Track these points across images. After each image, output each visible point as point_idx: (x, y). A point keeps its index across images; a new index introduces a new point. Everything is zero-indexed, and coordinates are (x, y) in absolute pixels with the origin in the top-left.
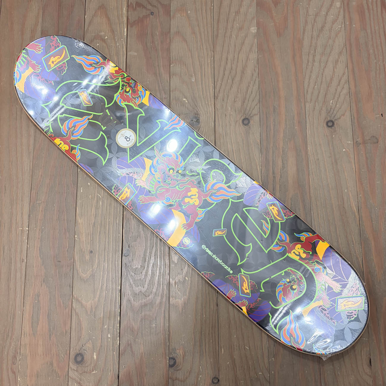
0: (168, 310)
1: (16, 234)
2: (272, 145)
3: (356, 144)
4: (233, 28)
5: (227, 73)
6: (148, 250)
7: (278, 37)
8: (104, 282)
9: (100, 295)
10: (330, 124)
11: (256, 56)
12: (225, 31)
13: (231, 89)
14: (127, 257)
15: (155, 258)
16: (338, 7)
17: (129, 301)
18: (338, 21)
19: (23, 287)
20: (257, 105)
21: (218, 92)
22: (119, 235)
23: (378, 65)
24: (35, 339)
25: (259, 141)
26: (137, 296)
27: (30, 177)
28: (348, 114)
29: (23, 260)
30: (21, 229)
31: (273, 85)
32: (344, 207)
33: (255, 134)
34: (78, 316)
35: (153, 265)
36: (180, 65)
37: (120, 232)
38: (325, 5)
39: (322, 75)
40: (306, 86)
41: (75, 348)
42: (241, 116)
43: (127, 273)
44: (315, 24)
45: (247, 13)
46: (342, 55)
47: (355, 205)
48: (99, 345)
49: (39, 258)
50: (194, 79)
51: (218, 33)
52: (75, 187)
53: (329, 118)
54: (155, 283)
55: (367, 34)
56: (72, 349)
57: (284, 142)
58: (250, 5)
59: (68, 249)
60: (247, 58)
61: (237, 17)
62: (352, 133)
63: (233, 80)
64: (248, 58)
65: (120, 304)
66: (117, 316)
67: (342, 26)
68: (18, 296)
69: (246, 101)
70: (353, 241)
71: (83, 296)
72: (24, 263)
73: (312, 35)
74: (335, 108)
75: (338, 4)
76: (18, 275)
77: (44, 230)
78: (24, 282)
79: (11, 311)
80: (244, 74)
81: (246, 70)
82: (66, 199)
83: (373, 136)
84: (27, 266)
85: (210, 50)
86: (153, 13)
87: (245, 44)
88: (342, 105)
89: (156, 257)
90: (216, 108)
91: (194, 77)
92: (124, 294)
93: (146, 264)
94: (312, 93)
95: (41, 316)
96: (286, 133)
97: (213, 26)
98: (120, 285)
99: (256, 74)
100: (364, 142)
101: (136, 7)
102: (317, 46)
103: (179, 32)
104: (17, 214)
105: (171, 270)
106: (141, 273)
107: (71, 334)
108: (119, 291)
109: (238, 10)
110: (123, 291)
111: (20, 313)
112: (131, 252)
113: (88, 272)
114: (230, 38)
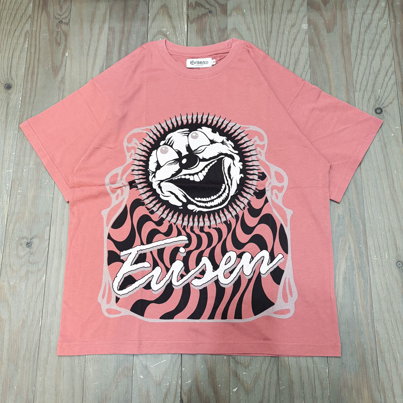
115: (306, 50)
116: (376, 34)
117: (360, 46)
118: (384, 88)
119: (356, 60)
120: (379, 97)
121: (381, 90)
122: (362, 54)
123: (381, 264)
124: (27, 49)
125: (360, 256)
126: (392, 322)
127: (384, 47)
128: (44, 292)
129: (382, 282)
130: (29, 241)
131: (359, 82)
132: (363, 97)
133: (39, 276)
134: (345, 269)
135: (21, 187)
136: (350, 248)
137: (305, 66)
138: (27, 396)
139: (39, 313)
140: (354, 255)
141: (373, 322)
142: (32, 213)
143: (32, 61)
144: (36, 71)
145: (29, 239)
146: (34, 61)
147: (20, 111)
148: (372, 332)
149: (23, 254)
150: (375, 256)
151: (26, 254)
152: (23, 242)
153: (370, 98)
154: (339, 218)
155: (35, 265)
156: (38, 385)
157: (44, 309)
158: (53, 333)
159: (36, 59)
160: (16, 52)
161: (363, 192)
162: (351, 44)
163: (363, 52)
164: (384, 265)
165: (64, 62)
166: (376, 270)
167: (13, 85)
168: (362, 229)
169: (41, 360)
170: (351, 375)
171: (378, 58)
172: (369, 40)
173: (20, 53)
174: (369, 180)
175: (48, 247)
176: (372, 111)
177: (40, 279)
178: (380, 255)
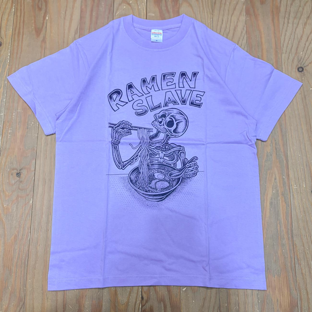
115: (243, 18)
116: (300, 6)
117: (287, 16)
118: (305, 50)
119: (284, 27)
120: (301, 58)
121: (302, 53)
122: (288, 22)
123: (299, 192)
124: (14, 13)
125: (284, 185)
126: (307, 237)
127: (305, 18)
128: (31, 213)
129: (300, 206)
130: (18, 172)
131: (285, 46)
132: (288, 58)
133: (27, 200)
134: (271, 196)
135: (11, 128)
136: (275, 179)
137: (242, 32)
138: (20, 294)
139: (28, 229)
140: (279, 185)
141: (292, 237)
142: (21, 149)
143: (18, 23)
144: (21, 31)
145: (19, 170)
146: (20, 23)
147: (9, 65)
148: (291, 244)
149: (13, 182)
150: (295, 186)
151: (16, 182)
152: (13, 172)
153: (294, 58)
154: (267, 155)
155: (23, 191)
156: (28, 286)
157: (31, 225)
158: (39, 245)
159: (22, 21)
160: (4, 15)
161: (286, 135)
162: (280, 15)
163: (289, 21)
164: (302, 193)
165: (45, 24)
166: (296, 196)
167: (3, 43)
168: (285, 164)
169: (30, 266)
170: (274, 277)
171: (301, 26)
172: (294, 11)
173: (8, 16)
174: (291, 125)
175: (34, 177)
176: (296, 69)
177: (28, 202)
178: (299, 185)
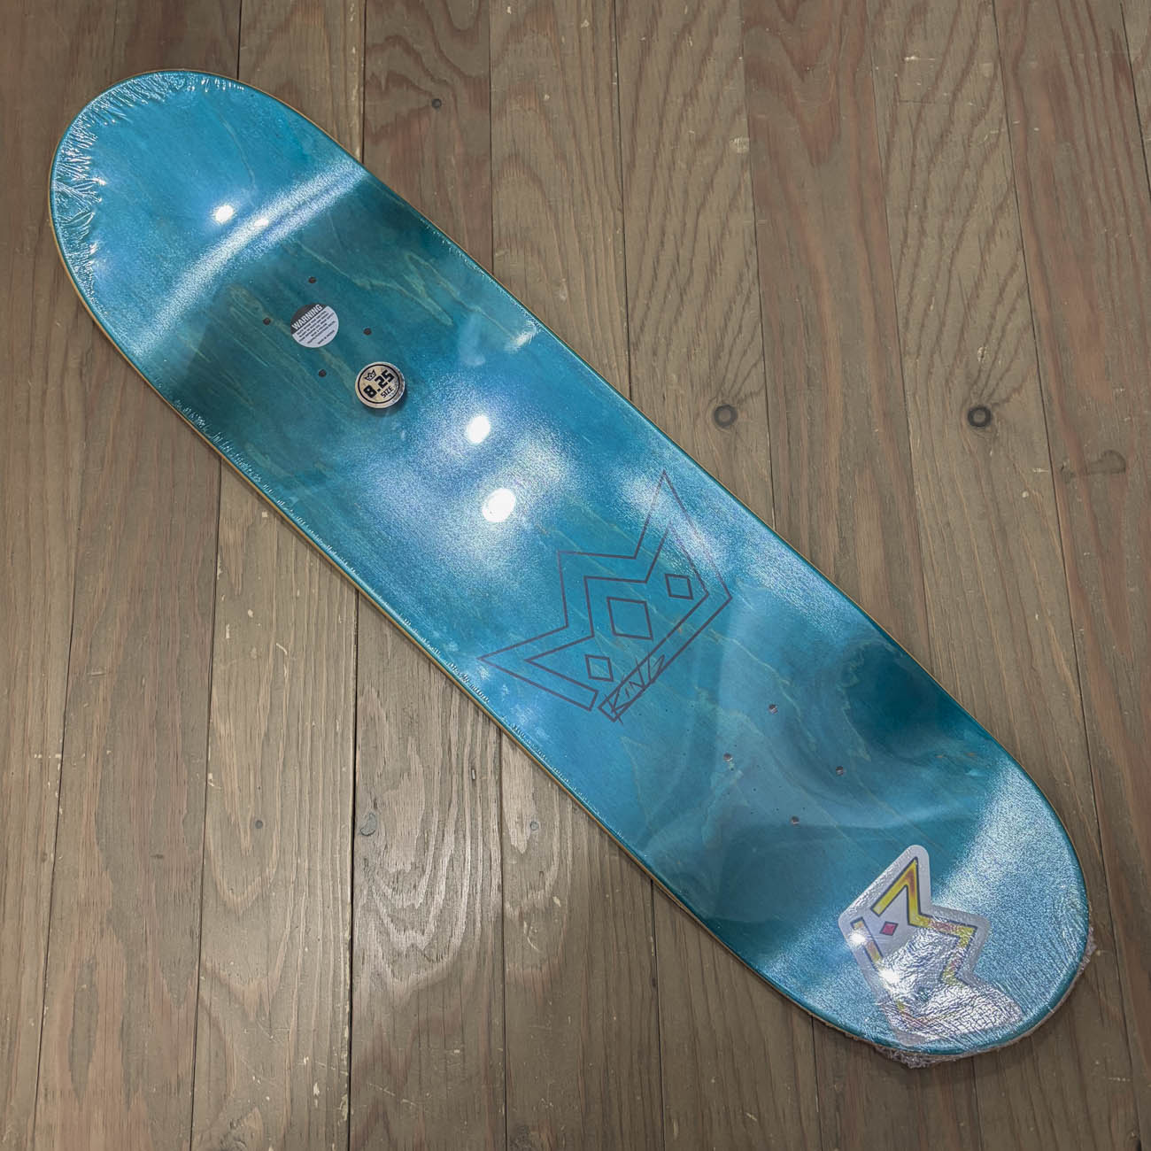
0: (501, 1001)
1: (24, 772)
2: (805, 484)
3: (1061, 477)
4: (677, 138)
5: (664, 274)
6: (436, 813)
7: (812, 164)
8: (299, 918)
9: (285, 961)
10: (979, 418)
11: (750, 222)
12: (655, 151)
13: (676, 321)
14: (369, 838)
15: (456, 839)
16: (987, 75)
17: (378, 976)
18: (987, 117)
19: (43, 943)
20: (758, 366)
21: (638, 330)
22: (344, 769)
23: (1112, 240)
24: (81, 1109)
25: (766, 472)
26: (404, 960)
27: (68, 596)
28: (1031, 387)
29: (45, 854)
30: (40, 756)
31: (802, 306)
32: (1032, 667)
33: (753, 454)
34: (219, 1030)
35: (451, 860)
36: (521, 252)
37: (348, 758)
38: (948, 72)
39: (950, 272)
40: (902, 309)
41: (207, 1132)
42: (711, 401)
43: (370, 887)
44: (922, 125)
45: (718, 98)
46: (1006, 215)
47: (1067, 660)
48: (285, 1121)
49: (96, 848)
50: (566, 292)
51: (634, 155)
52: (209, 622)
53: (974, 401)
54: (457, 920)
55: (1076, 151)
56: (196, 1138)
57: (842, 475)
58: (727, 75)
59: (185, 818)
60: (723, 228)
61: (690, 109)
62: (1046, 445)
63: (681, 295)
64: (724, 226)
65: (348, 987)
66: (341, 1024)
67: (999, 130)
68: (28, 970)
69: (725, 355)
70: (1065, 771)
71: (232, 963)
72: (46, 863)
73: (914, 157)
74: (990, 371)
75: (986, 68)
76: (29, 903)
77: (111, 759)
78: (47, 925)
79: (6, 1019)
80: (716, 274)
81: (720, 264)
82: (178, 662)
83: (1111, 452)
84: (57, 875)
85: (612, 207)
86: (438, 103)
87: (715, 185)
88: (1011, 362)
89: (461, 836)
90: (633, 380)
91: (565, 288)
92: (361, 956)
93: (430, 859)
94: (923, 326)
95: (98, 1033)
96: (848, 449)
97: (618, 137)
98: (349, 927)
99: (750, 275)
100: (1085, 471)
101: (387, 88)
102: (928, 190)
103: (517, 155)
104: (27, 713)
105: (508, 877)
106: (415, 887)
107: (195, 1090)
108: (347, 946)
109: (691, 89)
110: (359, 944)
111: (33, 1024)
112: (382, 822)
113: (249, 887)
114: (669, 169)
